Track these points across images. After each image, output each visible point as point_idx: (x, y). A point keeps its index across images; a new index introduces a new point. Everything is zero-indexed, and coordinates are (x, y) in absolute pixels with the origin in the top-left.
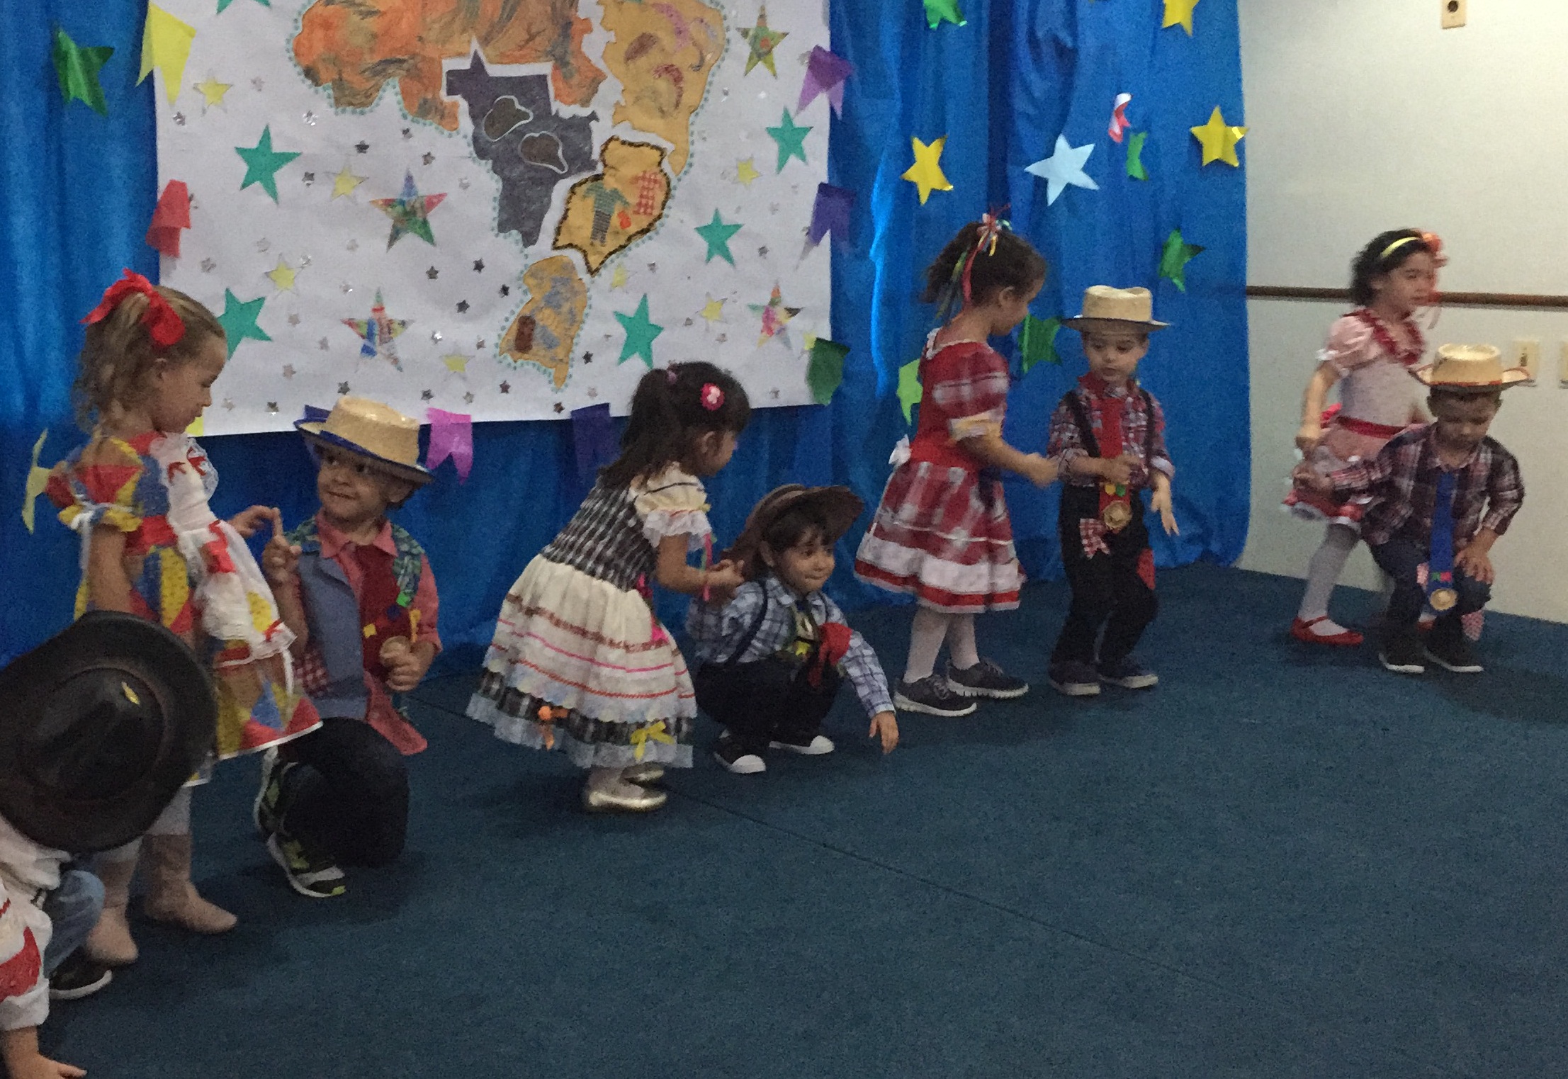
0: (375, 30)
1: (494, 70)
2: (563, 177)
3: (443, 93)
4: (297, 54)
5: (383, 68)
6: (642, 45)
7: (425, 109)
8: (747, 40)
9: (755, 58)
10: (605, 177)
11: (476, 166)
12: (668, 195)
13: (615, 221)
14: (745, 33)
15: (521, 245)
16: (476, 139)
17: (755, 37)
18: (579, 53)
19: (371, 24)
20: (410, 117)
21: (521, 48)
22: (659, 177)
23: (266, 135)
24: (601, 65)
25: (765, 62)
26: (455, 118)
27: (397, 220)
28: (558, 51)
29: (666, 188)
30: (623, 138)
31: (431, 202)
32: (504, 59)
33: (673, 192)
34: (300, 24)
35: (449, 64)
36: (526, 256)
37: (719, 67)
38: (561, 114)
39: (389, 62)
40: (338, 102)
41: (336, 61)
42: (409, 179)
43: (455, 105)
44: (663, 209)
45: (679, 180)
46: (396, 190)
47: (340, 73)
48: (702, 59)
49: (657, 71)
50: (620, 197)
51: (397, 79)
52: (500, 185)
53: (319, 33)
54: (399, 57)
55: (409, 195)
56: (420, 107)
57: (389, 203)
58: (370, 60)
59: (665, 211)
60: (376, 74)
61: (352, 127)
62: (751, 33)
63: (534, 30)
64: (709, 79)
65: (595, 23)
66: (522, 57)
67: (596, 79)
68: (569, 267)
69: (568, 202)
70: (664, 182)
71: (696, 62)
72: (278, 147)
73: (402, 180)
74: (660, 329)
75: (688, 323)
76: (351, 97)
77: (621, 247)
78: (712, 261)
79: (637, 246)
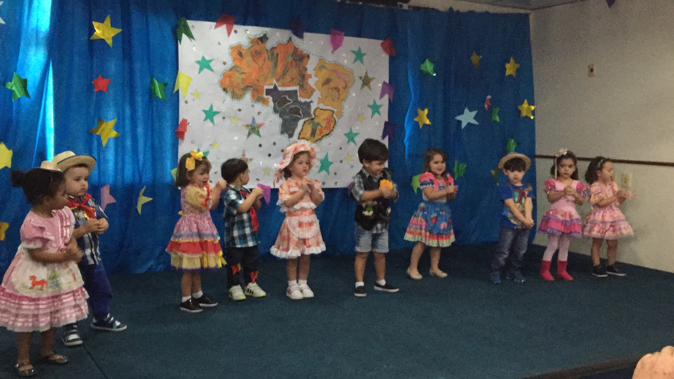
0: (244, 77)
1: (280, 89)
2: (302, 119)
3: (265, 96)
4: (221, 84)
5: (246, 88)
6: (327, 81)
7: (258, 99)
8: (361, 80)
9: (364, 85)
10: (315, 119)
11: (274, 116)
12: (335, 124)
13: (318, 132)
14: (361, 78)
15: (288, 138)
16: (274, 108)
17: (364, 79)
18: (307, 83)
20: (254, 101)
21: (289, 82)
22: (332, 119)
23: (212, 107)
24: (314, 87)
25: (367, 86)
26: (268, 102)
27: (250, 130)
28: (301, 84)
30: (321, 108)
31: (260, 126)
32: (283, 85)
34: (222, 77)
35: (266, 87)
37: (352, 87)
38: (301, 101)
39: (248, 86)
40: (232, 98)
41: (232, 86)
42: (254, 119)
43: (268, 98)
44: (334, 127)
45: (339, 120)
46: (250, 122)
47: (233, 89)
48: (346, 85)
49: (332, 89)
50: (320, 125)
51: (250, 91)
52: (282, 121)
53: (227, 79)
54: (251, 85)
55: (254, 123)
57: (247, 126)
58: (242, 86)
60: (244, 90)
61: (237, 104)
63: (293, 78)
64: (349, 91)
65: (313, 75)
66: (290, 85)
67: (313, 91)
69: (303, 126)
70: (334, 121)
71: (344, 86)
72: (215, 109)
73: (251, 119)
74: (332, 163)
75: (341, 162)
76: (236, 96)
77: (320, 139)
78: (349, 143)
79: (325, 139)
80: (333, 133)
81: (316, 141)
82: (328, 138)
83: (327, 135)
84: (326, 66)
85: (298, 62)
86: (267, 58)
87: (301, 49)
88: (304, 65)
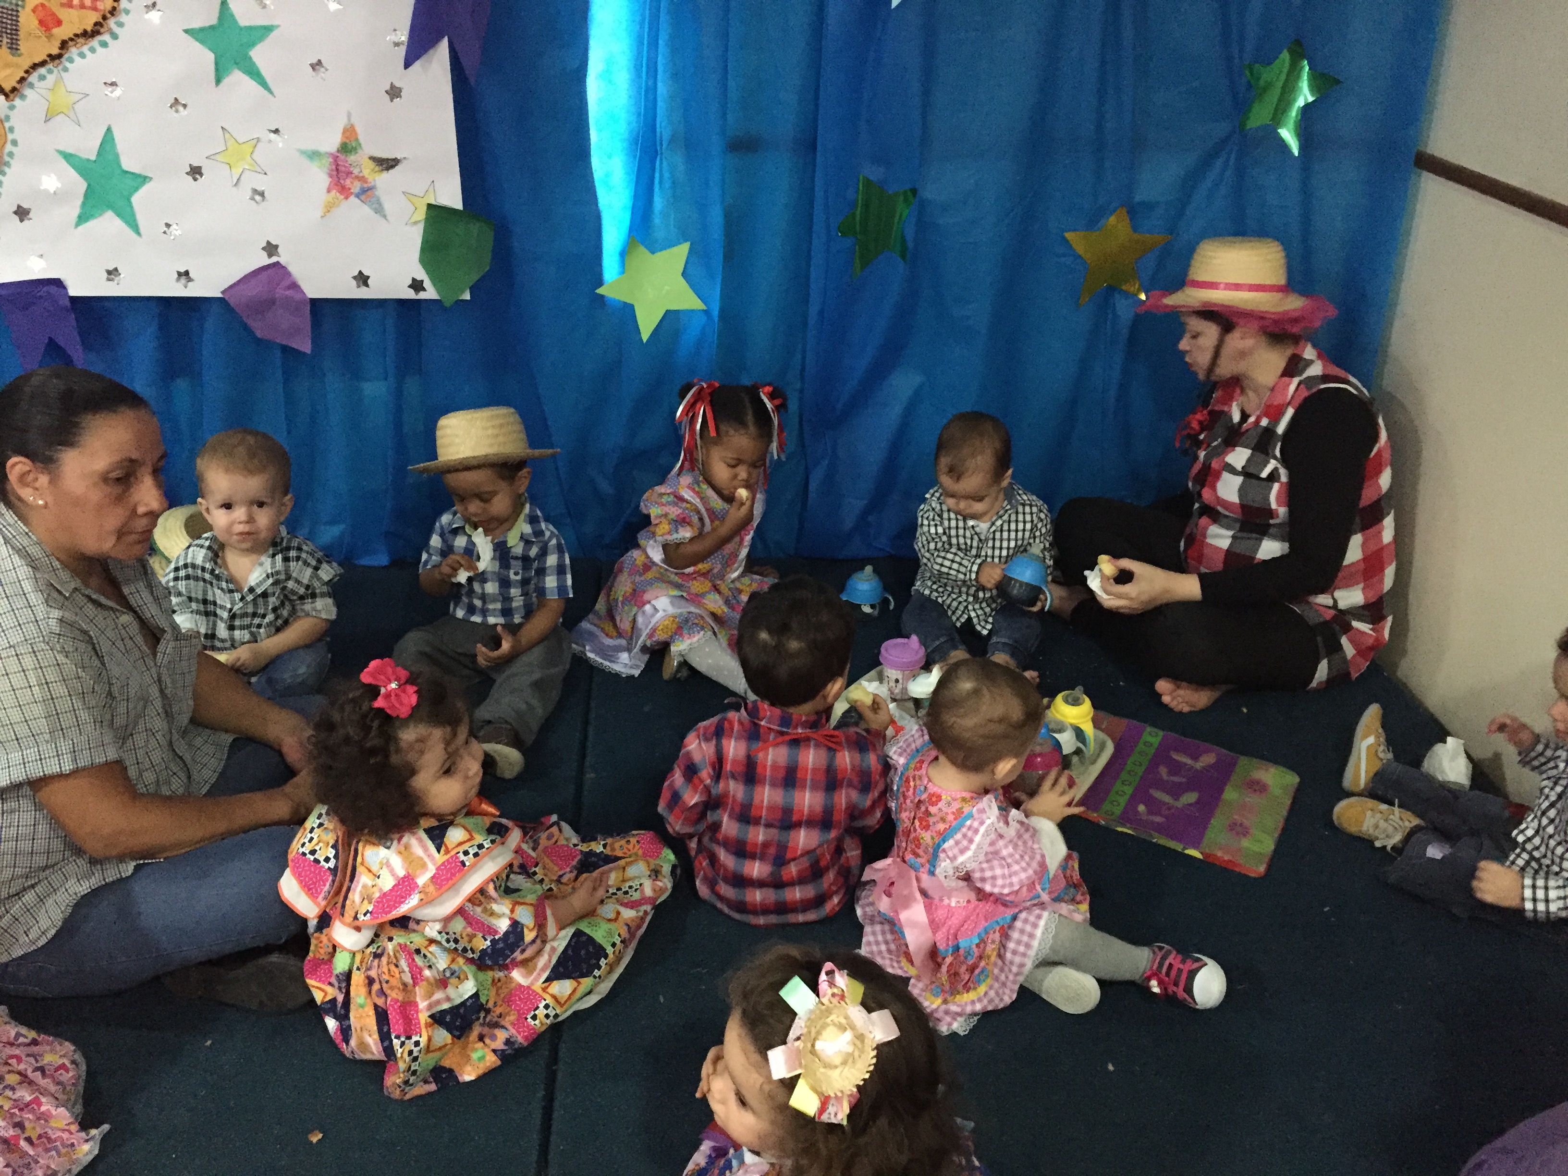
44: (117, 1)
74: (144, 179)
75: (195, 172)
77: (53, 58)
78: (226, 81)
79: (82, 56)
80: (121, 25)
81: (35, 66)
82: (100, 50)
83: (87, 35)
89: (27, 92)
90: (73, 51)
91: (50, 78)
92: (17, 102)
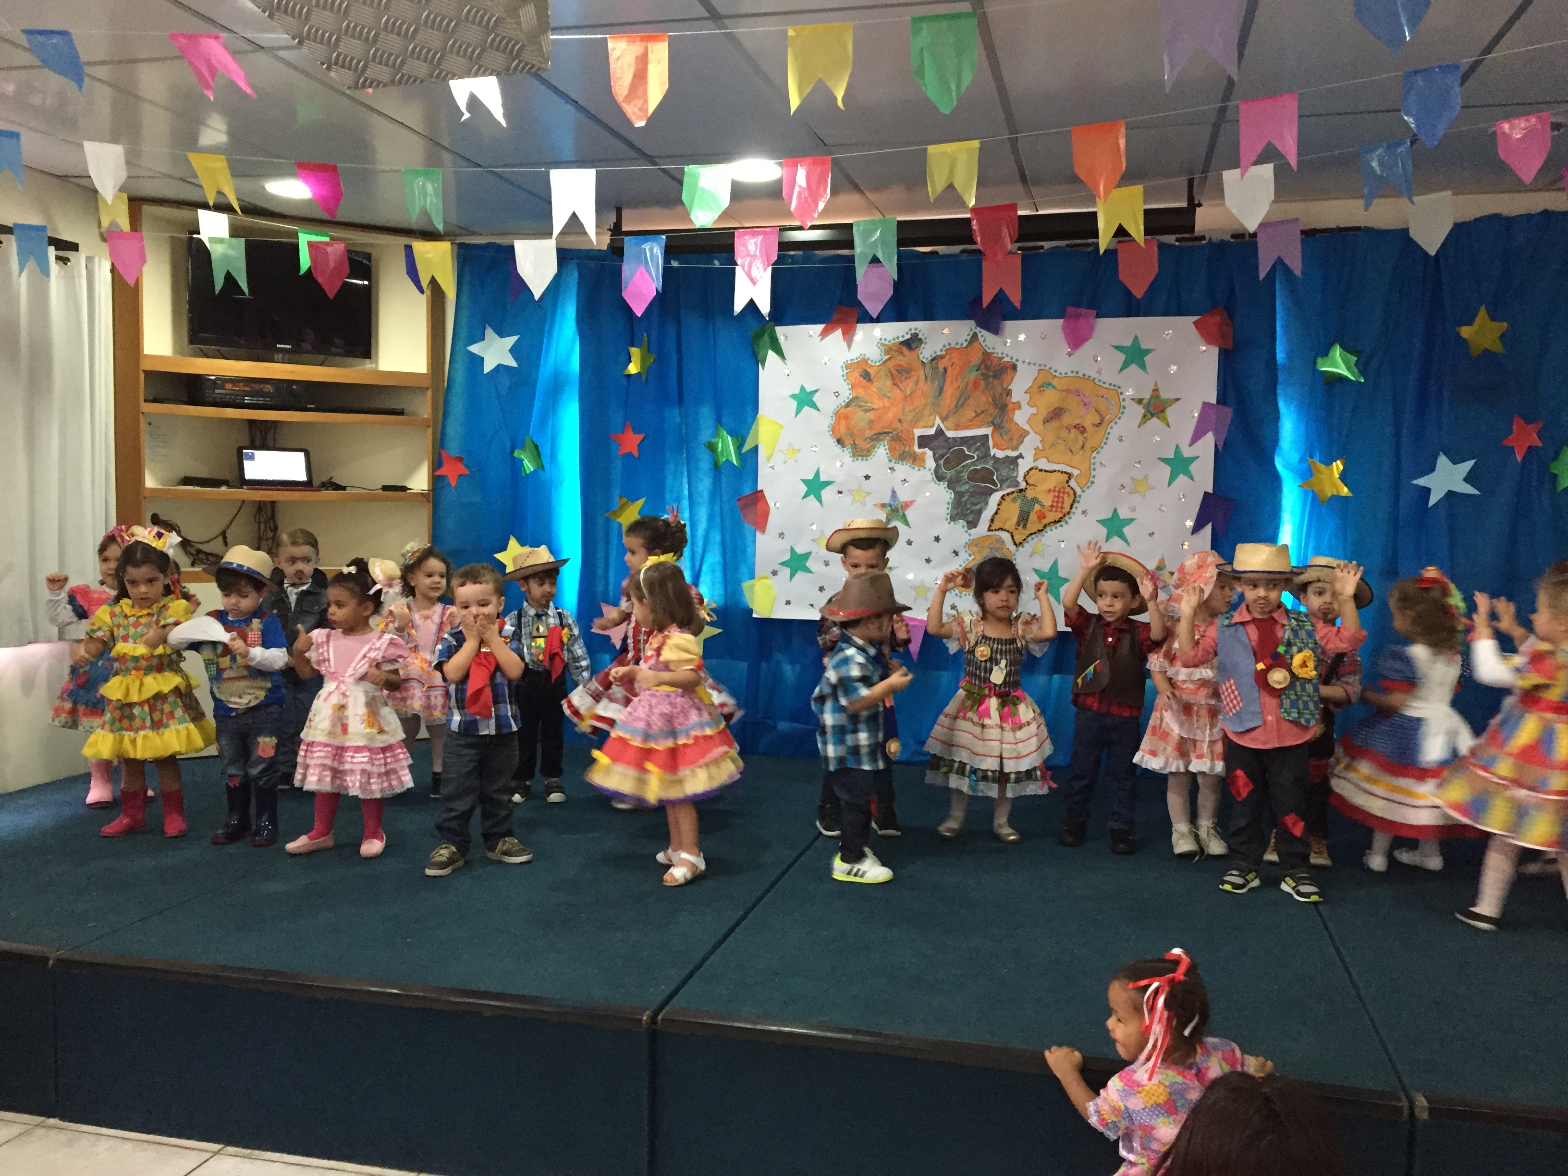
0: (872, 418)
1: (950, 434)
2: (997, 490)
3: (916, 448)
4: (833, 433)
5: (877, 437)
6: (1056, 414)
7: (903, 456)
8: (1142, 406)
9: (1149, 416)
10: (1028, 491)
11: (936, 487)
12: (1074, 501)
13: (1033, 516)
14: (1140, 401)
15: (966, 528)
16: (936, 471)
17: (1149, 402)
18: (1011, 420)
19: (870, 415)
20: (894, 461)
21: (971, 421)
22: (1068, 490)
23: (817, 474)
24: (1027, 427)
25: (1159, 418)
26: (923, 460)
28: (997, 421)
29: (1072, 497)
30: (1040, 468)
31: (907, 505)
32: (957, 427)
33: (1078, 499)
34: (834, 419)
35: (918, 432)
36: (970, 535)
37: (1116, 423)
38: (997, 456)
39: (880, 434)
40: (854, 455)
41: (852, 435)
42: (894, 492)
43: (924, 453)
44: (1071, 508)
45: (1083, 491)
46: (887, 500)
47: (854, 441)
48: (1102, 421)
49: (1067, 428)
50: (1038, 502)
51: (886, 442)
52: (953, 496)
53: (843, 422)
54: (887, 431)
55: (894, 501)
56: (900, 455)
57: (883, 505)
58: (869, 433)
59: (1073, 510)
60: (873, 440)
61: (863, 467)
62: (1145, 402)
63: (979, 411)
64: (1109, 430)
65: (1024, 404)
66: (971, 425)
67: (1024, 434)
68: (1001, 542)
69: (999, 505)
70: (1071, 493)
71: (1098, 421)
72: (823, 478)
73: (890, 494)
76: (861, 452)
77: (1039, 531)
78: (1111, 541)
79: (1051, 530)
80: (1070, 518)
81: (1031, 534)
82: (1059, 529)
83: (1055, 522)
84: (1055, 382)
85: (991, 380)
86: (922, 378)
87: (1000, 355)
88: (1005, 386)
89: (1025, 544)
90: (1048, 529)
91: (1036, 539)
92: (1020, 548)
